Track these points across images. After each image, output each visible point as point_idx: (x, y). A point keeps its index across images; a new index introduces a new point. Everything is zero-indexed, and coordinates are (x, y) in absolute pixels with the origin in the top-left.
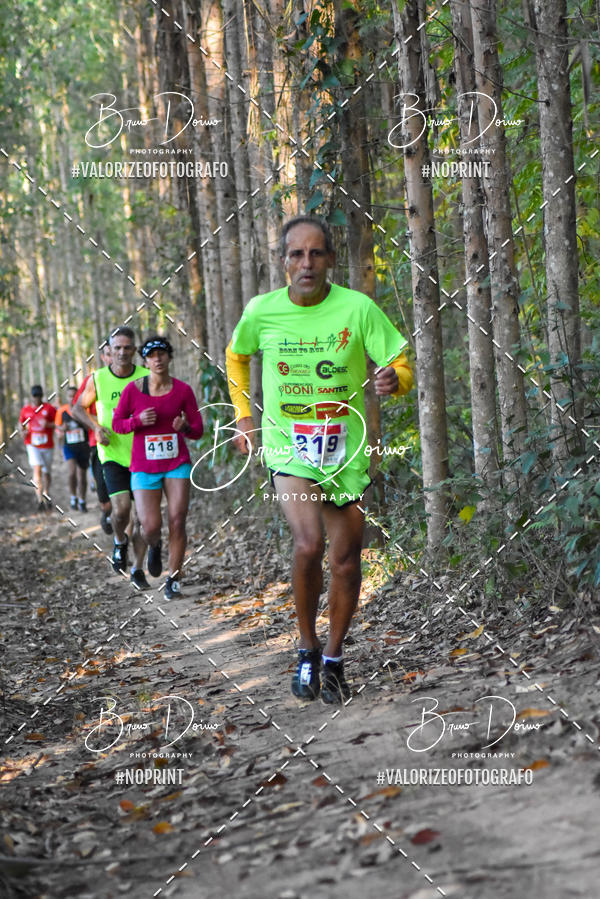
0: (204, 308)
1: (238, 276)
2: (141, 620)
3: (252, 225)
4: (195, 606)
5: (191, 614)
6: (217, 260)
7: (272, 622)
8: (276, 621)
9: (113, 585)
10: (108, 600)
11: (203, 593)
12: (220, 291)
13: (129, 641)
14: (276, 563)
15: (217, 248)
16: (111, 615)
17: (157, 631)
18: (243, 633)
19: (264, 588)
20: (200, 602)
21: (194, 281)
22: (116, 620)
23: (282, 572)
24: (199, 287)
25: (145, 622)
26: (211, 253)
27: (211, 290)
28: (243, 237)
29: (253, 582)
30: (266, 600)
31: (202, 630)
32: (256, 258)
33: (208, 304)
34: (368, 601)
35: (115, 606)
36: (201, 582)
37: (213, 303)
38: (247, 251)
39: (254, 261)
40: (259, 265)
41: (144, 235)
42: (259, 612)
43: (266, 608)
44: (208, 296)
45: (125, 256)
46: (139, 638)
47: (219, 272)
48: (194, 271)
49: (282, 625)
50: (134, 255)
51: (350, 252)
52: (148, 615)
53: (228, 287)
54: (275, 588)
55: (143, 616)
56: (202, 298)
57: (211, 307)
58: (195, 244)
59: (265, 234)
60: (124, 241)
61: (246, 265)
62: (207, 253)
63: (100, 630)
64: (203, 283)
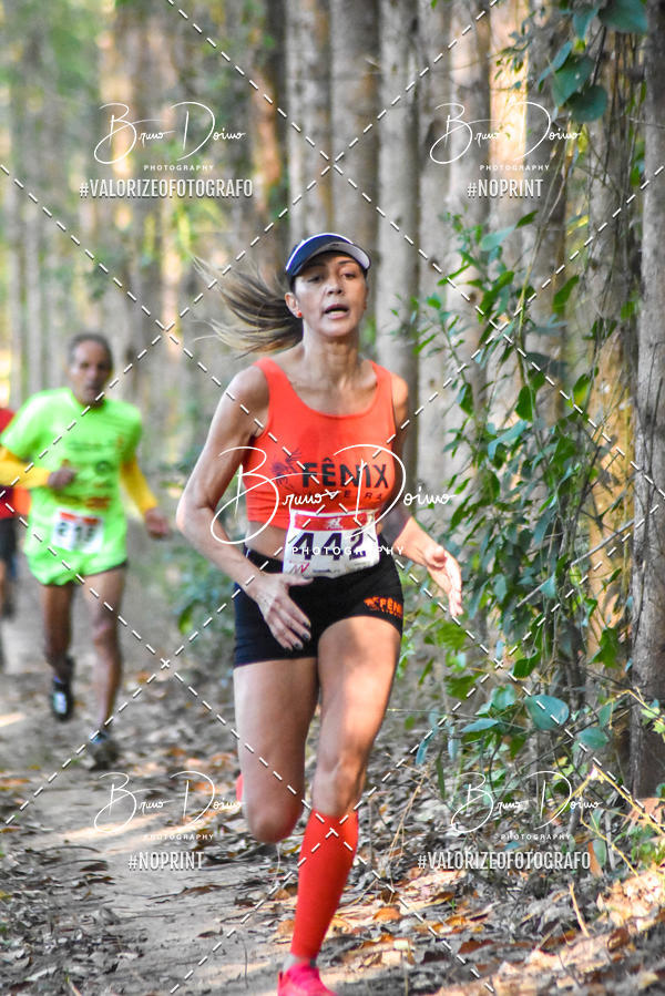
0: (285, 220)
1: (372, 146)
2: (108, 937)
3: (414, 26)
4: (235, 911)
5: (229, 930)
6: (325, 107)
7: (420, 957)
8: (430, 957)
9: (41, 855)
10: (30, 887)
11: (254, 883)
12: (328, 181)
13: (78, 984)
14: (429, 823)
15: (323, 75)
16: (35, 922)
17: (145, 963)
18: (351, 979)
19: (400, 880)
20: (249, 903)
21: (264, 154)
22: (47, 936)
23: (443, 844)
24: (275, 169)
25: (117, 943)
26: (311, 91)
27: (305, 178)
28: (390, 52)
29: (374, 866)
30: (408, 906)
31: (253, 968)
32: (417, 106)
33: (295, 211)
34: (651, 922)
35: (45, 903)
36: (251, 858)
37: (308, 209)
38: (395, 95)
39: (414, 112)
40: (425, 121)
41: (144, 44)
42: (388, 934)
43: (404, 925)
44: (296, 193)
45: (93, 92)
46: (101, 979)
47: (327, 135)
48: (266, 131)
49: (443, 966)
50: (116, 89)
51: (650, 96)
52: (125, 927)
53: (348, 174)
54: (427, 880)
55: (111, 929)
56: (281, 196)
57: (303, 218)
58: (274, 67)
59: (446, 50)
60: (94, 55)
61: (393, 121)
62: (299, 90)
63: (10, 956)
64: (284, 160)
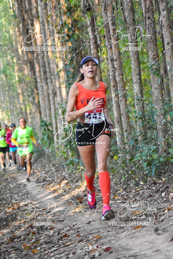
0: (40, 105)
2: (27, 193)
3: (52, 81)
4: (42, 188)
5: (41, 191)
6: (43, 91)
7: (63, 191)
8: (65, 191)
9: (19, 184)
10: (17, 188)
11: (44, 185)
12: (44, 100)
13: (24, 199)
14: (64, 175)
16: (18, 192)
17: (31, 196)
18: (56, 195)
19: (61, 182)
20: (43, 187)
21: (36, 97)
22: (20, 194)
23: (66, 177)
24: (38, 99)
25: (28, 194)
28: (49, 84)
29: (57, 181)
30: (62, 185)
31: (44, 195)
32: (53, 90)
35: (19, 190)
36: (43, 182)
37: (42, 103)
38: (51, 88)
40: (54, 92)
41: (22, 85)
42: (60, 189)
43: (61, 188)
44: (41, 101)
45: (17, 92)
46: (26, 198)
47: (43, 94)
48: (36, 95)
50: (20, 91)
52: (29, 192)
53: (46, 99)
54: (64, 182)
57: (42, 105)
58: (36, 87)
59: (55, 83)
60: (17, 87)
61: (50, 92)
